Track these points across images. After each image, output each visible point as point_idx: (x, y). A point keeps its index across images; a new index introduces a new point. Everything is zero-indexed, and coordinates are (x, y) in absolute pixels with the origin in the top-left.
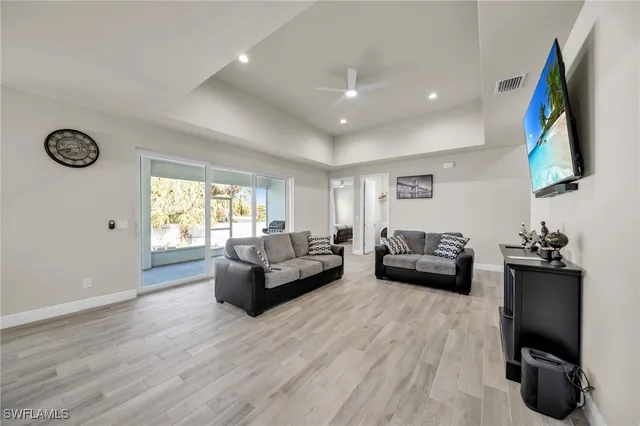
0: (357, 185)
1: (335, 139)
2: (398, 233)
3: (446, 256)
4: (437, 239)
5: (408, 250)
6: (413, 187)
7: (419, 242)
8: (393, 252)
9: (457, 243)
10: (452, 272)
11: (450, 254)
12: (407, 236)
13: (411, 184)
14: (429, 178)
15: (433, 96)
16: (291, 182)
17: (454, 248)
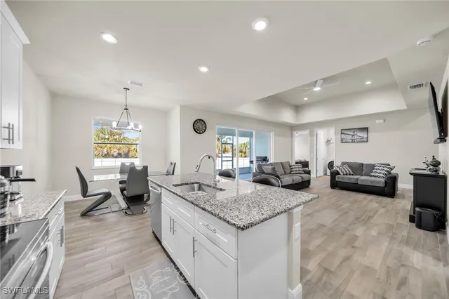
0: (311, 134)
1: (298, 108)
2: (344, 163)
3: (378, 177)
4: (372, 167)
5: (352, 173)
6: (353, 136)
7: (359, 168)
8: (342, 174)
9: (386, 169)
10: (382, 185)
11: (381, 175)
12: (350, 165)
13: (351, 133)
14: (366, 129)
15: (368, 83)
16: (272, 135)
17: (384, 172)
